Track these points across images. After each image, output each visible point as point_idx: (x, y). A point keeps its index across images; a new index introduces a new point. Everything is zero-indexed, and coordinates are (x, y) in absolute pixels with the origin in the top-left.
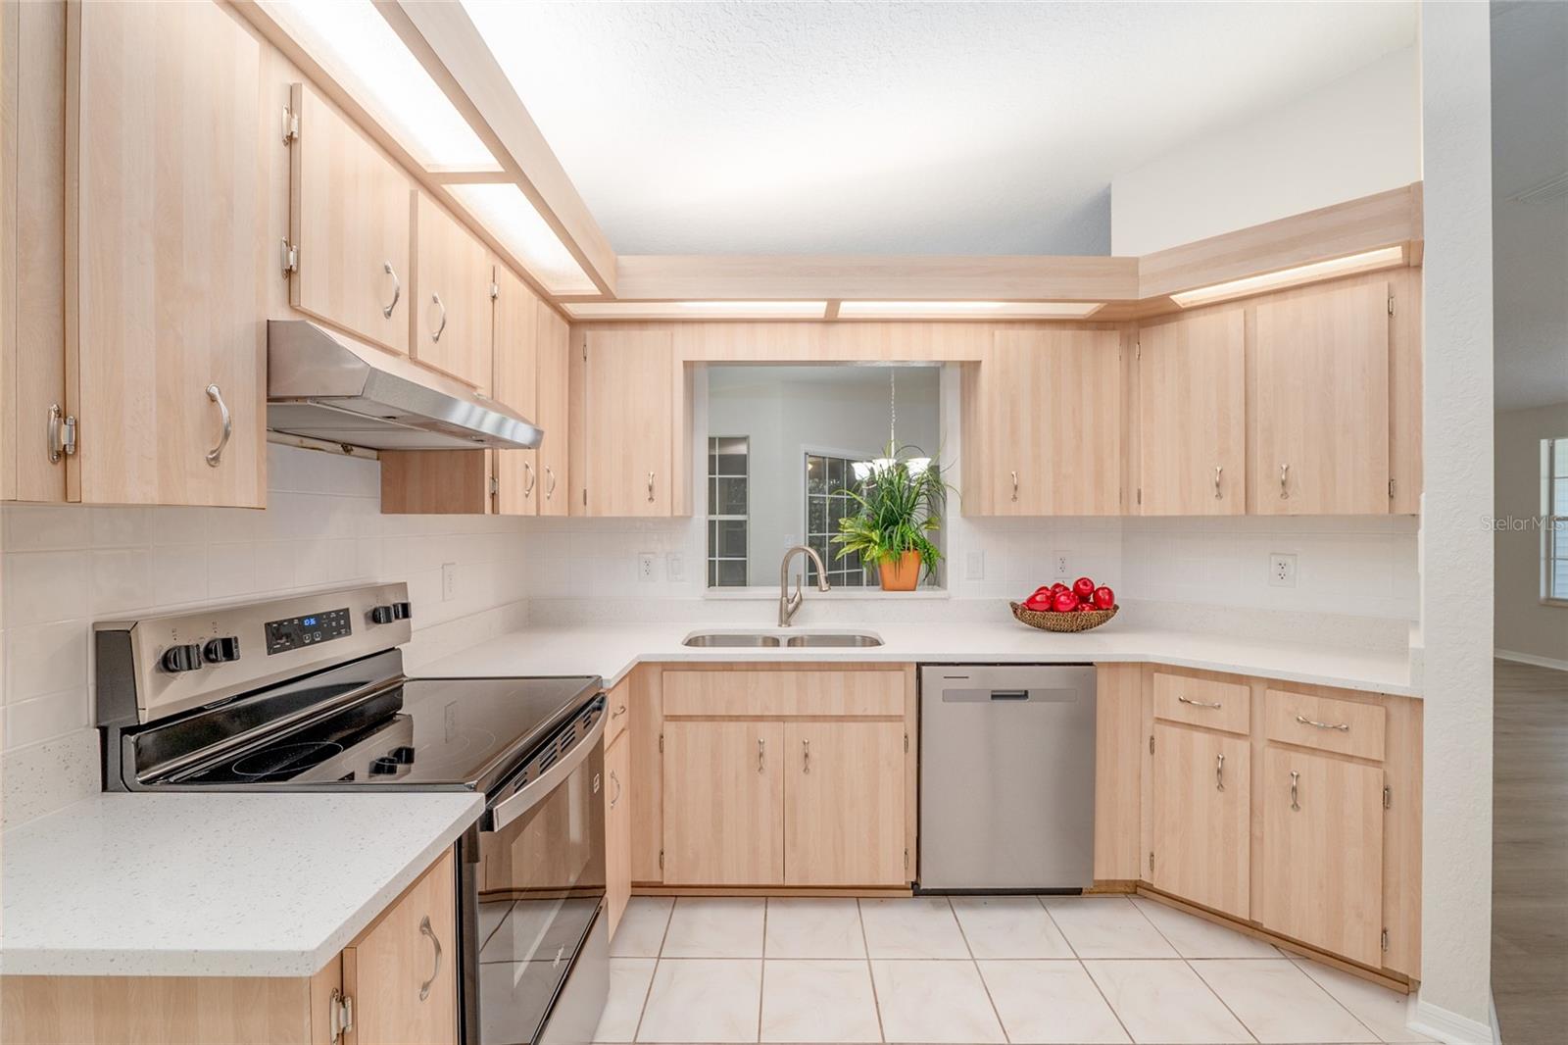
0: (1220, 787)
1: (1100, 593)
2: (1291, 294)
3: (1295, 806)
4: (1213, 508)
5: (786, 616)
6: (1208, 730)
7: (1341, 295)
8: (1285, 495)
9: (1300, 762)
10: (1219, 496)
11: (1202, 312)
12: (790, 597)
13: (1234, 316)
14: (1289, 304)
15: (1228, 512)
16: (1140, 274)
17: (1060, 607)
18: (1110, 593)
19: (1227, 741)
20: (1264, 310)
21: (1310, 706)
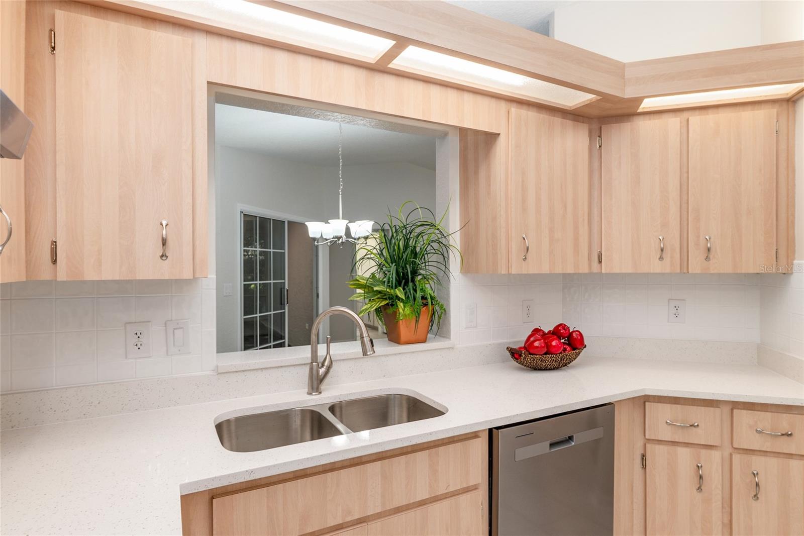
0: (699, 489)
1: (574, 334)
2: (710, 111)
3: (756, 497)
4: (657, 267)
5: (316, 382)
6: (687, 445)
7: (747, 115)
8: (707, 259)
9: (758, 463)
10: (661, 258)
11: (647, 117)
12: (320, 360)
13: (674, 122)
14: (711, 117)
15: (668, 271)
16: (626, 77)
17: (553, 350)
18: (581, 335)
19: (703, 452)
20: (695, 120)
21: (765, 420)
